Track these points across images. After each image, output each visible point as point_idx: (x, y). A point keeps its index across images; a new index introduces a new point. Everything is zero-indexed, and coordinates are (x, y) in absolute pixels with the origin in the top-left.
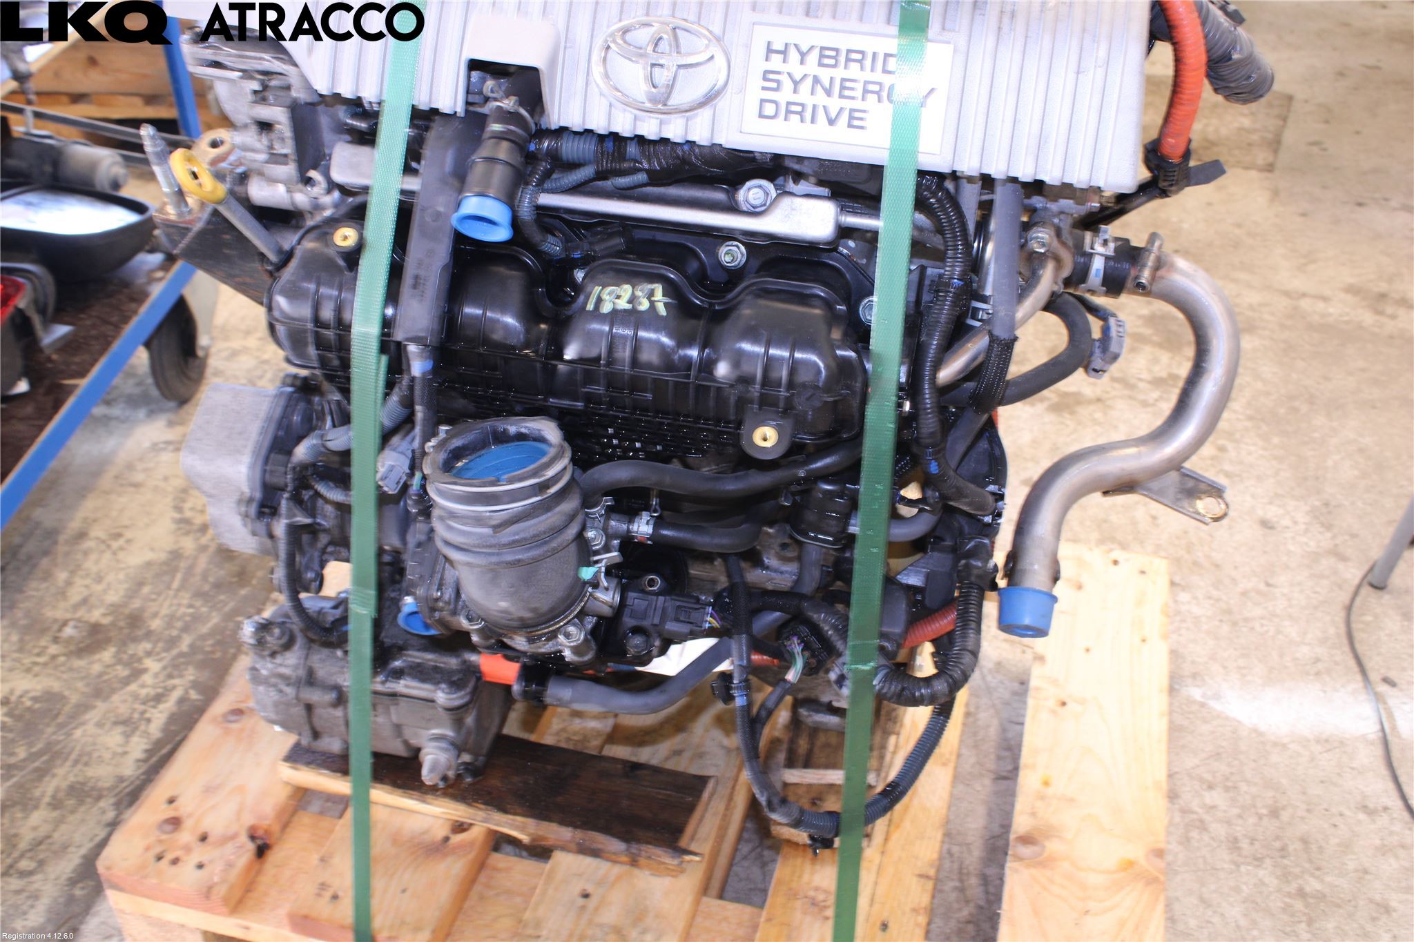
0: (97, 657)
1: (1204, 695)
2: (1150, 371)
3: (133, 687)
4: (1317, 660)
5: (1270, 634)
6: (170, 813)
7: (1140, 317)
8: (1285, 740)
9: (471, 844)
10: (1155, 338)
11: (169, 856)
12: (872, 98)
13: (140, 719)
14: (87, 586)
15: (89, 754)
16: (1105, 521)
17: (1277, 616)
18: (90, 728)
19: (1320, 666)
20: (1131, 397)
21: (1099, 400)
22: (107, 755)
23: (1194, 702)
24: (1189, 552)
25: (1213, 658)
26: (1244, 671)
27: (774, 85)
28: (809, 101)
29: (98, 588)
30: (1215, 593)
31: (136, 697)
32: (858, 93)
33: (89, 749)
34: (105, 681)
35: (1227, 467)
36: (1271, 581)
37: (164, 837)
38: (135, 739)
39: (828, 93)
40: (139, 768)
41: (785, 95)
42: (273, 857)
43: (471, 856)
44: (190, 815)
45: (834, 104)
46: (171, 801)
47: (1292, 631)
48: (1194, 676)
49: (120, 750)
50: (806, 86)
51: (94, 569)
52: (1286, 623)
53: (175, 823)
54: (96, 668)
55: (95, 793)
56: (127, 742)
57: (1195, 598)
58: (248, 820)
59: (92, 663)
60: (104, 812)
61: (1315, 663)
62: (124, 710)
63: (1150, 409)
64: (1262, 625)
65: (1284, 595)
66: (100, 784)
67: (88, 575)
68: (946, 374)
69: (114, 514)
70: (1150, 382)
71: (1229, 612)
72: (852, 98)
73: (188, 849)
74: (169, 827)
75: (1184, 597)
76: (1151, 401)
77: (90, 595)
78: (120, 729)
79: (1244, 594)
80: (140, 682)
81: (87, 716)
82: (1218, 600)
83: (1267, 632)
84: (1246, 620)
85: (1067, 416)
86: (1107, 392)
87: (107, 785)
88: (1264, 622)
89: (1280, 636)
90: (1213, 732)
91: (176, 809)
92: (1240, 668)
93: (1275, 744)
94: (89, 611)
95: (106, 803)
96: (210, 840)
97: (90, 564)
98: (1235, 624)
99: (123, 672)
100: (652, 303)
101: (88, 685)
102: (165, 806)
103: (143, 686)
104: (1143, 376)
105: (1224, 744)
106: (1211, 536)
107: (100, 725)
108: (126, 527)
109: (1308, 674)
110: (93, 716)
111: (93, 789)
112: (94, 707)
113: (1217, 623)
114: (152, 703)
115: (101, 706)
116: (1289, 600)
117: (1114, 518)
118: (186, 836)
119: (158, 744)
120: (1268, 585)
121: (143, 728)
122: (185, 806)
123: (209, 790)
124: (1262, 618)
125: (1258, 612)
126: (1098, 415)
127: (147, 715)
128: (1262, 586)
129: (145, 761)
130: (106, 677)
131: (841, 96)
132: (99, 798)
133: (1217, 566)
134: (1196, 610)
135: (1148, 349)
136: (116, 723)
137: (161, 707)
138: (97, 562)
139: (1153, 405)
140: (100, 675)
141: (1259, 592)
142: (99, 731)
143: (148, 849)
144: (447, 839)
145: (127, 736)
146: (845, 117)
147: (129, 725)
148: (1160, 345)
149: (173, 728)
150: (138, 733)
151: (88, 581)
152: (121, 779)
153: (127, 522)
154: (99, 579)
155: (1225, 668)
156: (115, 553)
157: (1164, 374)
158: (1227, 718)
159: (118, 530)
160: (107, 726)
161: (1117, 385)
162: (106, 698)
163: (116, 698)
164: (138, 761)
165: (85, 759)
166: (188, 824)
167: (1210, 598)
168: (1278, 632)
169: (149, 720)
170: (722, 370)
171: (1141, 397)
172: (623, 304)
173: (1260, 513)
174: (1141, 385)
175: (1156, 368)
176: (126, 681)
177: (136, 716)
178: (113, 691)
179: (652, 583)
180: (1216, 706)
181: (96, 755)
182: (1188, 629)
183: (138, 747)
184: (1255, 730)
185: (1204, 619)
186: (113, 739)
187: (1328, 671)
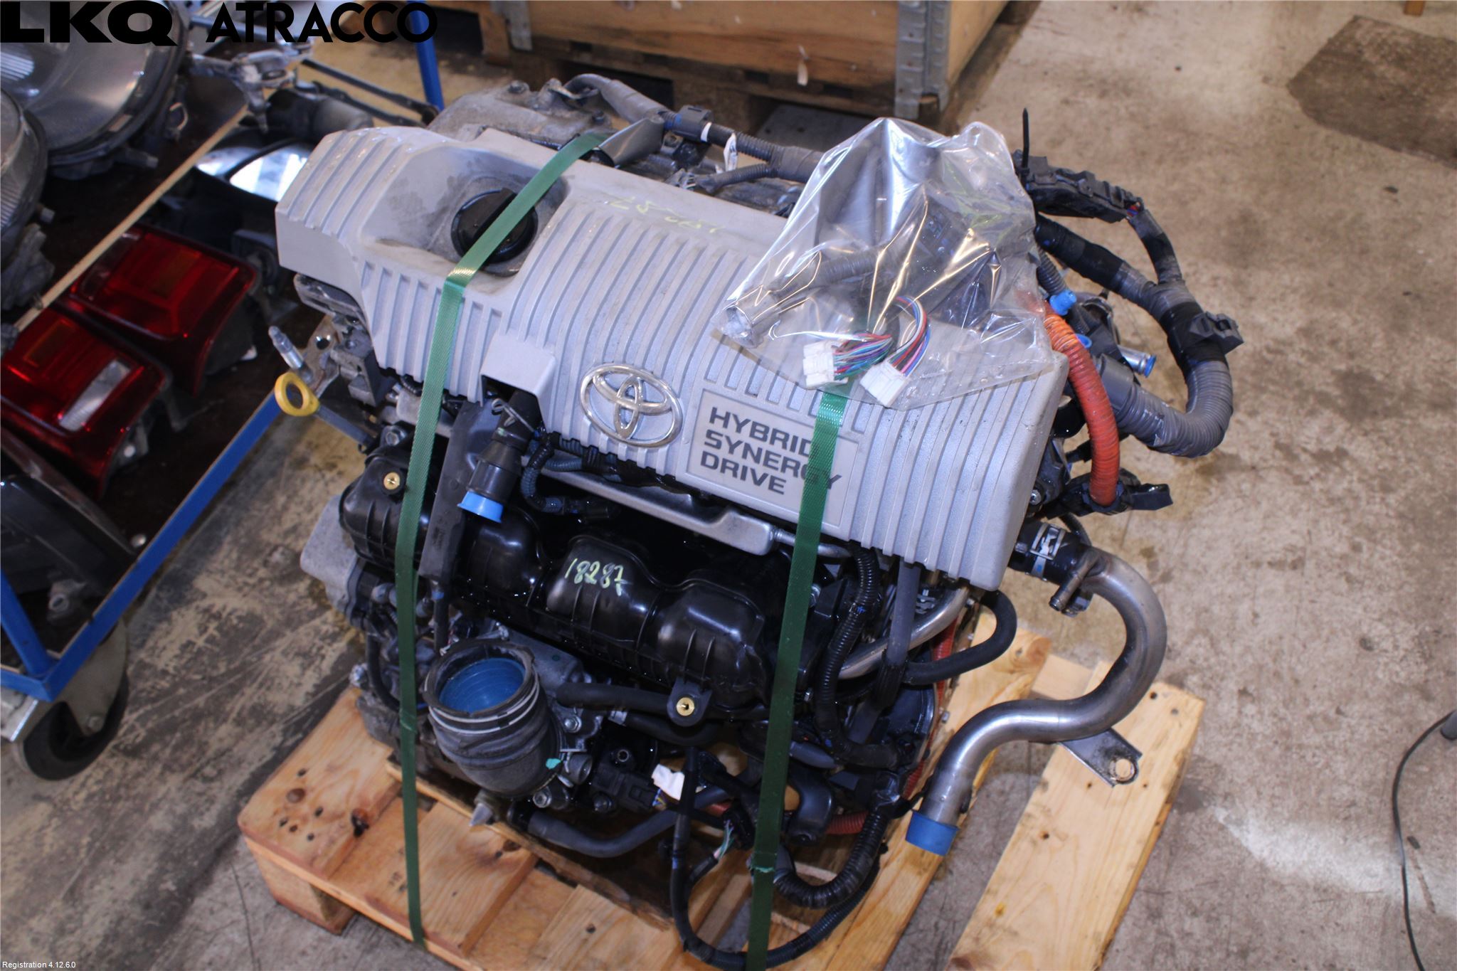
0: (295, 586)
1: (1227, 819)
2: (1319, 441)
3: (317, 622)
4: (1353, 804)
5: (1319, 766)
6: (298, 785)
7: (1333, 372)
8: (1285, 882)
9: (517, 862)
10: (1340, 402)
11: (290, 824)
12: (789, 472)
13: (317, 654)
14: (299, 514)
15: (273, 679)
16: (1206, 611)
17: (1333, 748)
18: (277, 654)
19: (1353, 810)
20: (1287, 471)
21: (1254, 468)
22: (286, 684)
23: (1216, 823)
24: (1275, 661)
25: (1252, 781)
26: (1276, 801)
27: (715, 443)
28: (742, 462)
29: (307, 517)
30: (1282, 711)
31: (317, 631)
32: (779, 465)
33: (272, 674)
34: (298, 612)
35: (1353, 570)
36: (1343, 708)
37: (290, 805)
38: (309, 673)
39: (757, 459)
40: (307, 700)
41: (723, 453)
42: (370, 835)
43: (513, 875)
44: (313, 790)
45: (760, 470)
46: (302, 773)
47: (1341, 767)
48: (1226, 796)
49: (296, 681)
50: (740, 449)
51: (308, 497)
52: (1339, 758)
53: (300, 794)
54: (292, 597)
55: (270, 717)
56: (303, 674)
57: (1261, 713)
58: (354, 804)
59: (288, 592)
60: (274, 736)
61: (1349, 807)
62: (305, 642)
63: (1300, 488)
64: (1314, 756)
65: (1349, 726)
66: (276, 710)
67: (302, 503)
68: (850, 670)
69: (334, 442)
70: (1313, 455)
71: (1287, 734)
72: (776, 469)
73: (305, 820)
74: (294, 797)
75: (1250, 709)
76: (1306, 478)
77: (300, 524)
78: (299, 660)
79: (1310, 718)
80: (323, 618)
81: (278, 643)
82: (1282, 719)
83: (1316, 763)
84: (1300, 746)
85: (1214, 481)
86: (1265, 461)
87: (281, 712)
88: (1317, 752)
89: (1327, 771)
90: (1219, 859)
91: (304, 782)
92: (1273, 796)
93: (1274, 883)
94: (297, 539)
95: (277, 728)
96: (323, 814)
97: (305, 492)
98: (1288, 748)
99: (312, 606)
100: (613, 584)
101: (282, 613)
102: (296, 777)
103: (325, 622)
104: (1309, 447)
105: (1226, 873)
106: (1305, 646)
107: (285, 653)
108: (341, 458)
109: (1337, 817)
110: (281, 644)
111: (269, 712)
112: (284, 635)
113: (1271, 744)
114: (328, 641)
115: (289, 635)
116: (1353, 733)
117: (1216, 609)
118: (305, 808)
119: (326, 681)
120: (1339, 712)
121: (317, 663)
122: (312, 779)
123: (331, 769)
124: (1317, 748)
125: (1317, 739)
126: (1246, 487)
127: (323, 652)
128: (1332, 713)
129: (314, 695)
130: (298, 608)
131: (766, 464)
132: (272, 723)
133: (1297, 681)
134: (1256, 726)
135: (1328, 413)
136: (297, 654)
137: (335, 645)
138: (311, 490)
139: (1307, 483)
140: (294, 604)
141: (1326, 718)
142: (284, 660)
143: (276, 813)
144: (499, 854)
145: (304, 668)
146: (767, 481)
147: (308, 657)
148: (1342, 412)
149: (340, 668)
150: (312, 667)
151: (301, 509)
152: (292, 708)
153: (342, 454)
154: (310, 509)
155: (1259, 793)
156: (326, 484)
157: (1331, 448)
158: (1240, 847)
159: (333, 461)
160: (291, 656)
161: (1278, 453)
162: (294, 629)
163: (302, 629)
164: (307, 694)
165: (269, 683)
166: (310, 797)
167: (1275, 715)
168: (1327, 765)
169: (323, 657)
170: (666, 633)
171: (1297, 472)
172: (591, 579)
173: (1365, 629)
174: (1304, 457)
175: (1327, 439)
176: (312, 615)
177: (314, 650)
178: (301, 623)
179: (623, 755)
180: (1234, 831)
181: (277, 681)
182: (1240, 745)
183: (310, 680)
184: (1262, 866)
185: (1260, 738)
186: (293, 669)
187: (1358, 818)
